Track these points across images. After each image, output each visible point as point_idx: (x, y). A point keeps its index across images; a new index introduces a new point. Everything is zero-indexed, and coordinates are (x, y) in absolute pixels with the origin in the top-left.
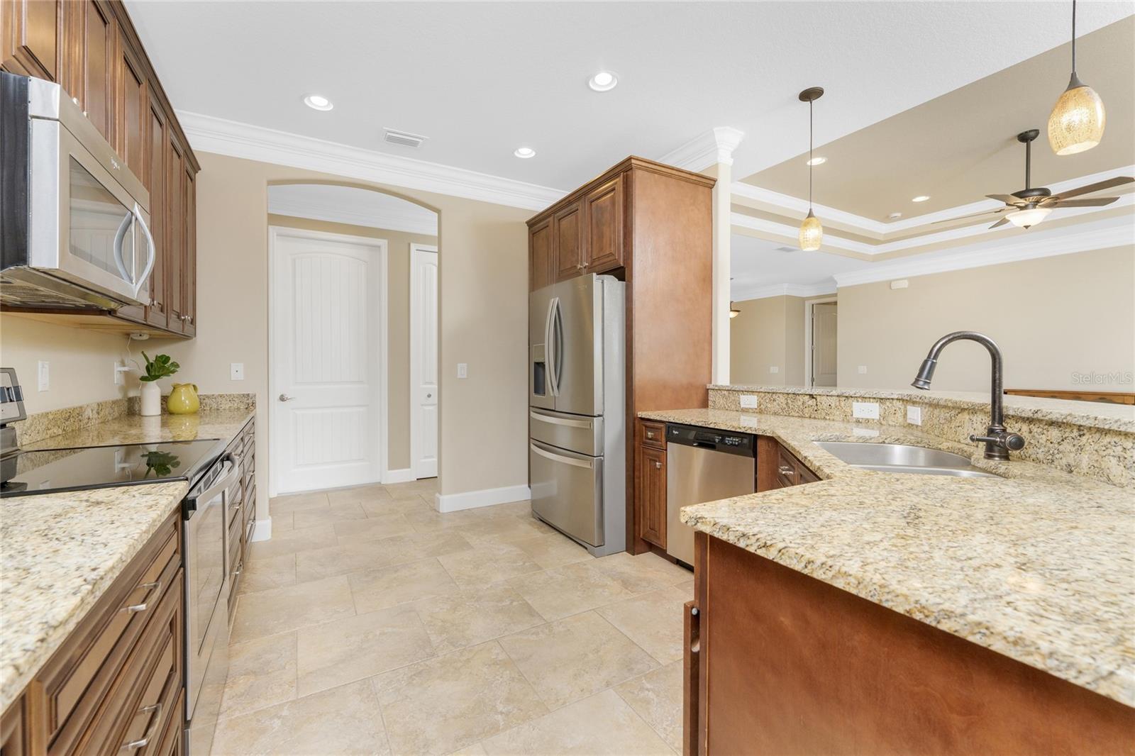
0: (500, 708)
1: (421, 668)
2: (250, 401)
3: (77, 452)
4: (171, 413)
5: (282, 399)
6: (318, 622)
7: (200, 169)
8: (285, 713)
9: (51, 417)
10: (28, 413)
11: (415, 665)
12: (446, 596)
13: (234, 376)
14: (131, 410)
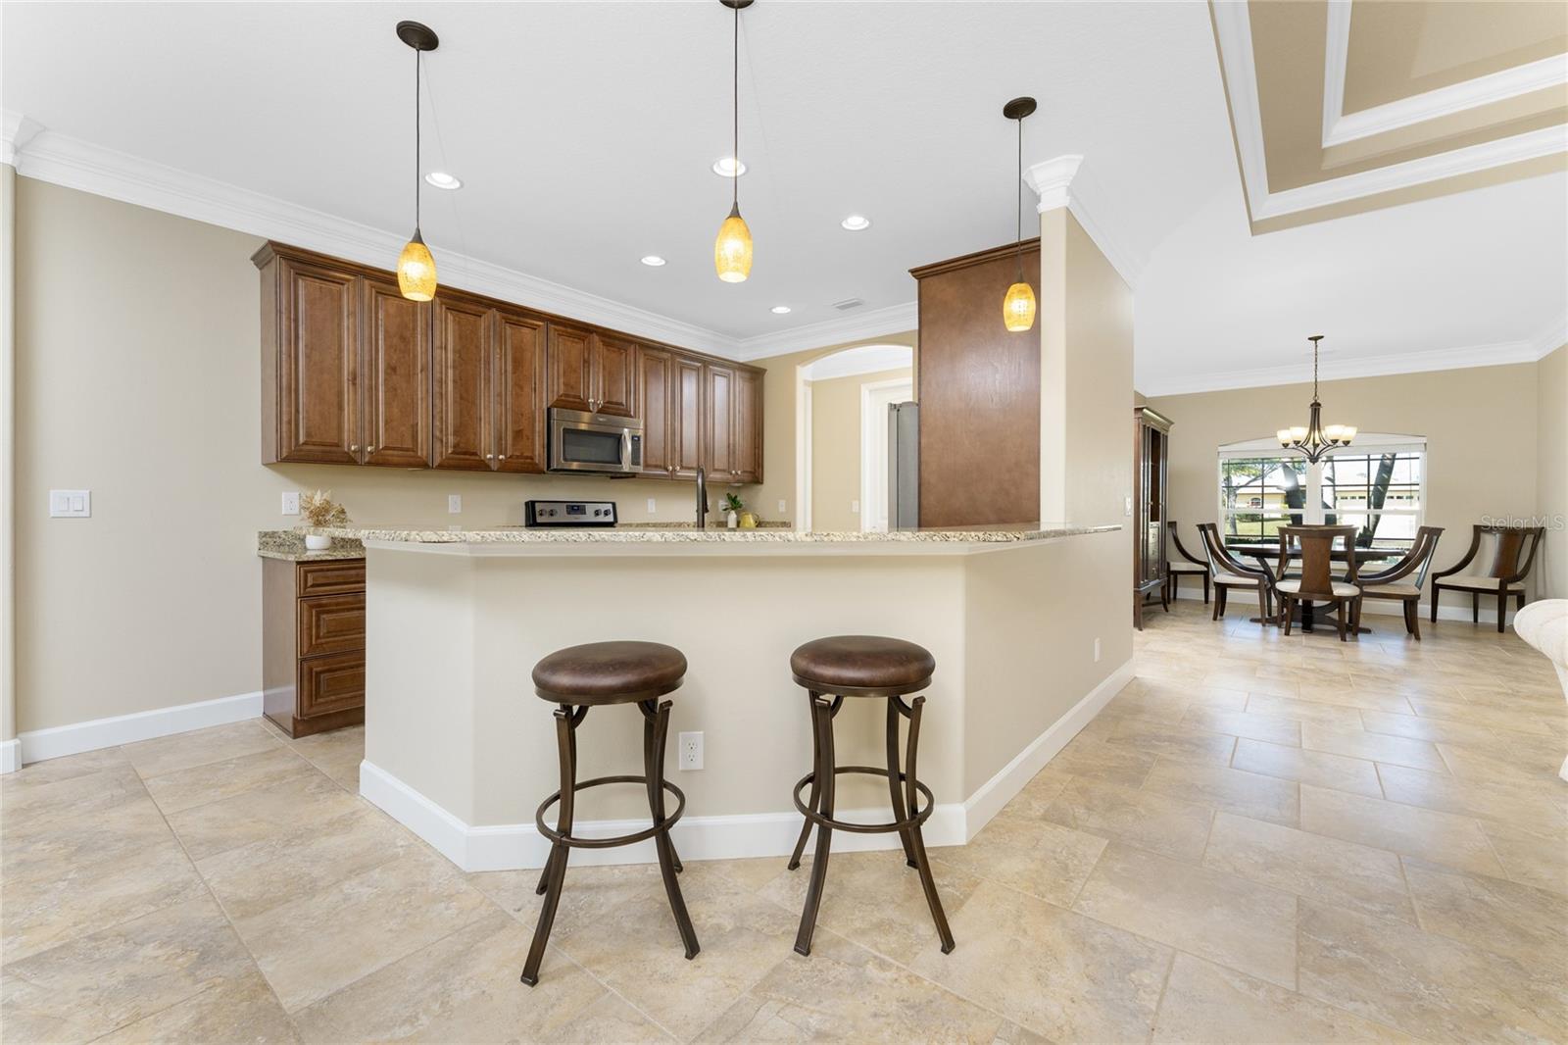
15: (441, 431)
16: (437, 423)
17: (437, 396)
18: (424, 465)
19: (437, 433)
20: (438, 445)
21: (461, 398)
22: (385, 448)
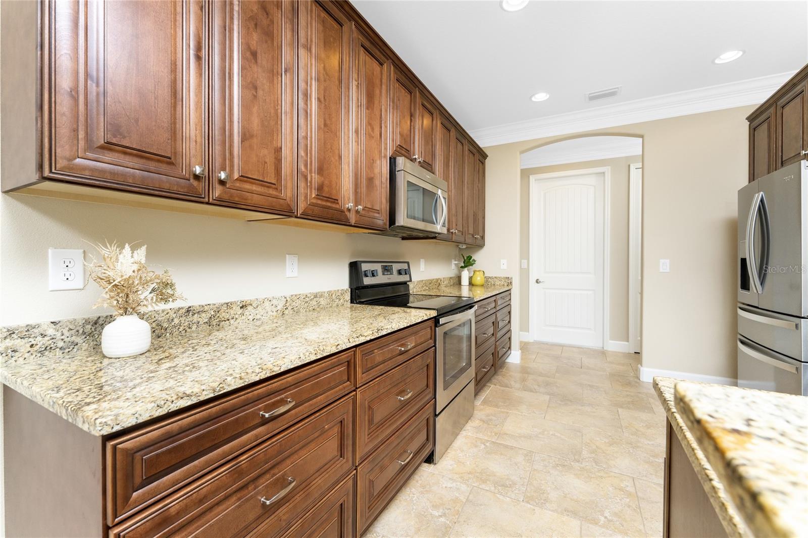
0: (607, 514)
1: (566, 464)
2: (509, 281)
3: (433, 298)
4: (473, 285)
5: (537, 281)
6: (522, 413)
7: (488, 156)
8: (488, 444)
9: (424, 282)
10: (413, 280)
11: (564, 460)
12: (610, 434)
13: (503, 267)
14: (458, 281)
15: (306, 165)
16: (302, 153)
17: (301, 112)
18: (286, 212)
19: (302, 168)
20: (302, 185)
21: (325, 125)
22: (243, 178)
